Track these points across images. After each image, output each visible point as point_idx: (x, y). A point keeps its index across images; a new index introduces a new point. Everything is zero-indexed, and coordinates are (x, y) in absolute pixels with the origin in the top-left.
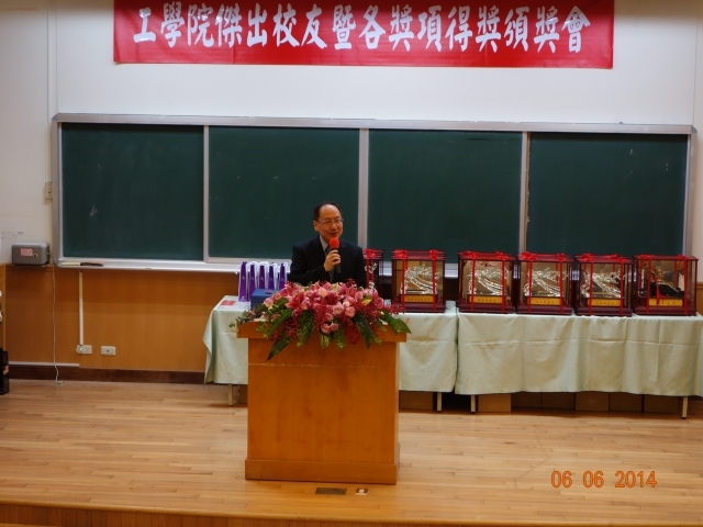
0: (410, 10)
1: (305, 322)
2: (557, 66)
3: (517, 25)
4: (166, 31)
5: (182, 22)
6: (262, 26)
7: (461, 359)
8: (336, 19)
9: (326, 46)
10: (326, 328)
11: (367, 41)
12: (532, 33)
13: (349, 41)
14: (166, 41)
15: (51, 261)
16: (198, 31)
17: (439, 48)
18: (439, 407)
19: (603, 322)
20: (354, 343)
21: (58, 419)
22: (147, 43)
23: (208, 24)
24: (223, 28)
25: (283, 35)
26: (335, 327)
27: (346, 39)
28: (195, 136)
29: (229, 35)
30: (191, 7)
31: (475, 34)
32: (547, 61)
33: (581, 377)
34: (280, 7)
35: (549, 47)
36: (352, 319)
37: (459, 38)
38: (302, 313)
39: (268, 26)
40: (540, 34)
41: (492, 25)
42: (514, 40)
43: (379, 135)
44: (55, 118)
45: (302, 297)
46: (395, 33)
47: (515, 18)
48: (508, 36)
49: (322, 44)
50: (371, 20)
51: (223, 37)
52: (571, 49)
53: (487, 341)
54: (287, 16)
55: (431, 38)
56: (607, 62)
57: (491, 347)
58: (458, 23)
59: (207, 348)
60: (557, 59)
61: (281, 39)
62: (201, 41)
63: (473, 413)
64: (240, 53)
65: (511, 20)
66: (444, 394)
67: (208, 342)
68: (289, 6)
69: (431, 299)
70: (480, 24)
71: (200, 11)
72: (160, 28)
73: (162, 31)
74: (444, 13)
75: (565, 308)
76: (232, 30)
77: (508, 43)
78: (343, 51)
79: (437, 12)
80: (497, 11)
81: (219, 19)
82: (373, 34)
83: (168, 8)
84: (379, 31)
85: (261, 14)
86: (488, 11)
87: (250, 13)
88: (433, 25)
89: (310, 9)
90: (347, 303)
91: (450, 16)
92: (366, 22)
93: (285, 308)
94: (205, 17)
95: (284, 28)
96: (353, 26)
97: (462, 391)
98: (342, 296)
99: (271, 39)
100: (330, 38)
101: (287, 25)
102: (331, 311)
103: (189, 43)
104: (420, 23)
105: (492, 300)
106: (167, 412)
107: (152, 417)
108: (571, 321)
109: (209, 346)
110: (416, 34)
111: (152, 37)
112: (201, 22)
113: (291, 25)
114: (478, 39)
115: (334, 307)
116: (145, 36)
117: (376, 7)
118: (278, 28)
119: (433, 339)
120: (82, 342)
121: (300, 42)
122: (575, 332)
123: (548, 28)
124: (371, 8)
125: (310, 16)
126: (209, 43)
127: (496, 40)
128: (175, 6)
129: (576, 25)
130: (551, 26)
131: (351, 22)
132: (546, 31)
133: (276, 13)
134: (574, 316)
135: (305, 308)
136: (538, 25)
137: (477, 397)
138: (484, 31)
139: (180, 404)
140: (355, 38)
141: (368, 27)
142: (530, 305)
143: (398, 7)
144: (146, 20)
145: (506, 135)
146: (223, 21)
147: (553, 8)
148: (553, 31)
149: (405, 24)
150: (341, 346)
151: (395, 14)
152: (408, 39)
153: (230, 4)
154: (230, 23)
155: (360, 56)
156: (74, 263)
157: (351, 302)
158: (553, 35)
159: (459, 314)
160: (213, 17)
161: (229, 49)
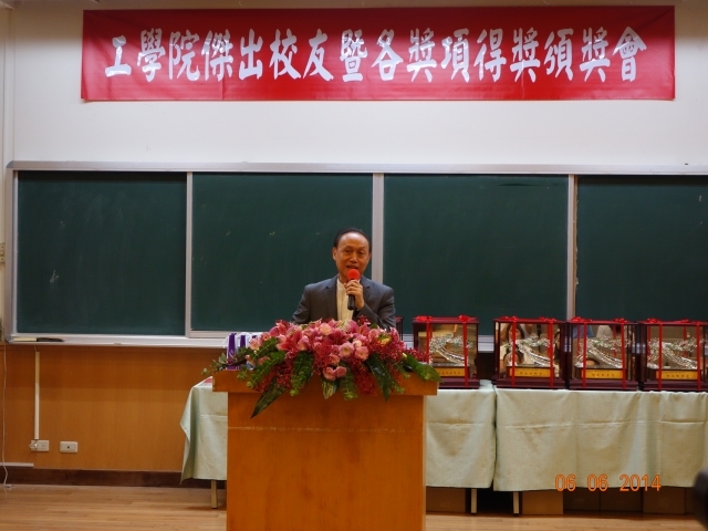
0: (432, 34)
1: (302, 365)
2: (608, 98)
3: (559, 50)
4: (143, 63)
5: (162, 52)
6: (256, 56)
7: (500, 445)
8: (344, 46)
9: (332, 77)
10: (330, 373)
11: (382, 71)
12: (578, 59)
13: (360, 71)
14: (144, 75)
15: (3, 337)
16: (181, 63)
17: (467, 79)
18: (474, 509)
19: (677, 398)
20: (368, 393)
22: (120, 77)
23: (192, 54)
24: (211, 59)
25: (281, 65)
26: (341, 371)
27: (356, 69)
28: (176, 185)
29: (218, 67)
30: (173, 35)
31: (510, 62)
32: (596, 93)
33: (651, 468)
34: (278, 33)
35: (598, 75)
36: (365, 362)
37: (490, 66)
38: (297, 356)
39: (265, 55)
40: (587, 60)
41: (530, 51)
42: (556, 68)
43: (390, 178)
44: (11, 165)
45: (298, 336)
46: (414, 61)
47: (556, 41)
48: (549, 63)
49: (327, 76)
50: (385, 45)
51: (211, 69)
52: (625, 77)
53: (533, 423)
54: (286, 44)
55: (457, 67)
56: (668, 93)
57: (538, 431)
58: (489, 49)
59: (185, 434)
60: (608, 89)
61: (279, 70)
62: (184, 75)
63: (516, 516)
64: (230, 87)
65: (552, 45)
66: (480, 491)
67: (186, 426)
68: (289, 32)
69: (462, 373)
70: (514, 50)
71: (184, 39)
72: (136, 60)
73: (139, 64)
74: (472, 38)
75: (628, 382)
76: (221, 61)
77: (549, 71)
78: (352, 83)
79: (464, 37)
80: (535, 34)
81: (205, 52)
82: (388, 61)
83: (146, 35)
84: (396, 60)
85: (256, 42)
86: (525, 34)
87: (243, 40)
88: (460, 51)
89: (313, 35)
90: (358, 342)
91: (479, 41)
92: (379, 49)
93: (276, 350)
94: (189, 46)
95: (282, 57)
96: (364, 55)
97: (502, 486)
98: (352, 335)
99: (268, 71)
100: (336, 67)
101: (287, 55)
102: (336, 352)
104: (444, 49)
105: (538, 373)
106: (134, 514)
108: (636, 398)
109: (188, 432)
110: (439, 62)
111: (125, 70)
112: (184, 52)
113: (291, 54)
114: (513, 68)
115: (340, 347)
116: (118, 70)
117: (392, 33)
118: (276, 58)
119: (466, 422)
120: (37, 437)
121: (302, 74)
122: (642, 411)
123: (597, 53)
124: (385, 32)
125: (314, 43)
126: (194, 76)
127: (534, 68)
128: (155, 34)
129: (629, 49)
130: (600, 50)
131: (362, 50)
132: (594, 56)
133: (274, 40)
134: (640, 392)
135: (303, 348)
136: (584, 50)
137: (520, 493)
138: (520, 57)
139: (152, 507)
140: (366, 67)
141: (382, 55)
142: (584, 378)
143: (417, 31)
144: (119, 51)
145: (547, 179)
146: (212, 50)
147: (601, 30)
148: (602, 56)
149: (426, 51)
150: (350, 395)
151: (414, 39)
152: (430, 69)
153: (219, 30)
154: (219, 52)
155: (372, 90)
156: (29, 338)
157: (363, 341)
158: (603, 61)
159: (497, 389)
160: (199, 45)
161: (217, 83)
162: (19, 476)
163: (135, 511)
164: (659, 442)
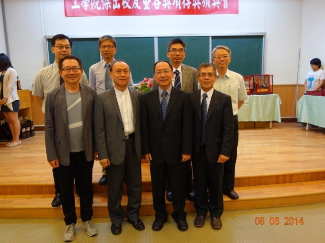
2: (220, 14)
4: (83, 5)
6: (118, 2)
9: (141, 8)
11: (155, 6)
12: (211, 2)
13: (149, 6)
14: (84, 8)
16: (95, 4)
17: (180, 8)
22: (77, 9)
23: (98, 2)
24: (104, 3)
25: (125, 5)
29: (106, 5)
31: (192, 3)
32: (216, 12)
35: (217, 7)
37: (187, 4)
39: (120, 2)
40: (214, 2)
42: (205, 5)
43: (161, 39)
44: (45, 37)
46: (165, 3)
48: (203, 3)
49: (139, 8)
51: (104, 6)
52: (224, 7)
55: (177, 5)
56: (236, 12)
60: (220, 11)
62: (96, 8)
64: (110, 12)
73: (82, 4)
76: (107, 3)
78: (147, 10)
82: (157, 3)
84: (159, 3)
93: (147, 87)
95: (126, 2)
96: (150, 1)
99: (122, 7)
100: (142, 6)
103: (92, 9)
110: (172, 3)
111: (78, 7)
114: (193, 5)
116: (76, 7)
118: (124, 3)
121: (132, 7)
126: (99, 9)
127: (199, 5)
132: (216, 1)
138: (195, 2)
140: (151, 5)
141: (155, 1)
144: (76, 1)
146: (104, 0)
148: (218, 1)
152: (169, 5)
154: (106, 1)
155: (153, 12)
158: (218, 3)
161: (106, 11)
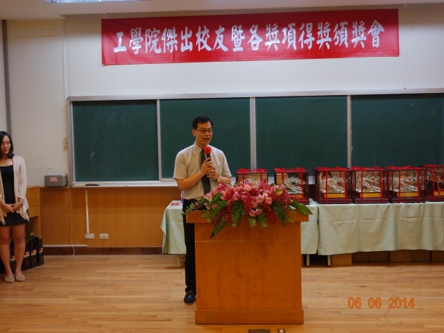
0: (277, 26)
1: (237, 209)
2: (366, 56)
3: (341, 32)
4: (133, 45)
5: (142, 39)
6: (189, 40)
7: (321, 233)
8: (233, 34)
9: (228, 50)
10: (253, 213)
11: (252, 46)
12: (350, 37)
13: (241, 46)
14: (133, 51)
15: (69, 184)
16: (152, 44)
17: (295, 48)
18: (308, 264)
19: (409, 206)
20: (273, 223)
21: (71, 281)
22: (120, 52)
23: (157, 40)
24: (166, 42)
25: (202, 44)
26: (259, 212)
27: (239, 45)
28: (151, 106)
29: (170, 46)
30: (147, 31)
31: (316, 39)
32: (360, 54)
33: (396, 242)
34: (200, 28)
35: (361, 45)
36: (270, 206)
37: (306, 41)
38: (233, 203)
39: (193, 39)
40: (355, 37)
41: (326, 33)
42: (340, 42)
43: (260, 100)
44: (68, 98)
45: (232, 192)
46: (268, 40)
47: (339, 28)
48: (336, 39)
49: (225, 49)
50: (254, 32)
52: (374, 45)
53: (337, 221)
54: (204, 33)
55: (290, 43)
56: (396, 53)
57: (340, 225)
58: (306, 33)
59: (163, 232)
60: (366, 52)
61: (201, 47)
62: (153, 50)
63: (329, 267)
64: (177, 56)
65: (337, 30)
66: (311, 255)
67: (164, 229)
68: (205, 27)
70: (319, 33)
71: (152, 32)
72: (129, 44)
73: (130, 46)
74: (297, 28)
75: (383, 199)
76: (171, 43)
77: (336, 44)
78: (238, 52)
79: (293, 27)
80: (329, 25)
81: (163, 39)
82: (255, 41)
83: (133, 31)
84: (259, 40)
85: (189, 33)
86: (324, 25)
87: (182, 32)
88: (291, 34)
89: (218, 28)
90: (266, 195)
91: (301, 29)
92: (251, 35)
93: (221, 200)
94: (155, 36)
95: (202, 40)
96: (243, 38)
97: (322, 253)
98: (261, 190)
99: (195, 47)
100: (230, 44)
101: (204, 39)
102: (255, 201)
103: (147, 52)
104: (283, 33)
105: (339, 196)
106: (140, 273)
107: (130, 277)
108: (388, 207)
109: (165, 231)
110: (281, 40)
111: (124, 49)
112: (153, 39)
113: (206, 38)
114: (318, 42)
115: (257, 198)
116: (120, 49)
117: (257, 26)
118: (199, 41)
120: (88, 232)
121: (212, 48)
122: (391, 213)
123: (360, 34)
124: (253, 26)
125: (218, 32)
126: (158, 51)
127: (329, 42)
128: (138, 30)
129: (376, 31)
130: (361, 32)
131: (242, 35)
132: (358, 35)
133: (197, 31)
134: (389, 204)
135: (236, 199)
136: (353, 32)
137: (331, 256)
138: (322, 37)
139: (148, 268)
140: (245, 44)
141: (252, 38)
142: (362, 198)
143: (270, 25)
144: (120, 39)
145: (337, 98)
146: (167, 38)
147: (362, 22)
148: (362, 35)
149: (274, 35)
150: (265, 225)
151: (268, 29)
152: (277, 44)
153: (170, 27)
154: (170, 39)
155: (248, 55)
156: (82, 184)
157: (268, 194)
158: (363, 37)
159: (319, 205)
160: (160, 35)
161: (170, 54)
162: (80, 251)
163: (140, 271)
164: (400, 228)
